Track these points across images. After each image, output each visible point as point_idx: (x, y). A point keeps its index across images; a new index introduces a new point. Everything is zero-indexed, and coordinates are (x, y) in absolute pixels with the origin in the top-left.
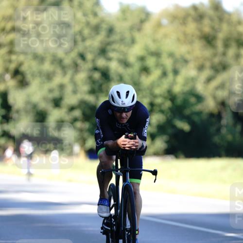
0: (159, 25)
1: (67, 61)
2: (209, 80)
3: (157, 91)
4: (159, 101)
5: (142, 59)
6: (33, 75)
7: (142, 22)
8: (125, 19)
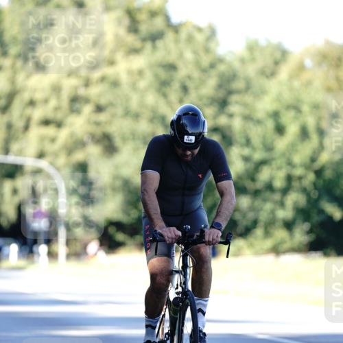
0: (301, 68)
3: (297, 159)
4: (298, 172)
5: (275, 115)
6: (124, 139)
7: (277, 63)
8: (253, 60)
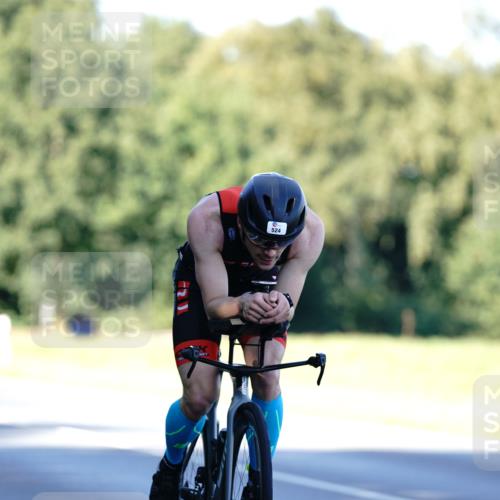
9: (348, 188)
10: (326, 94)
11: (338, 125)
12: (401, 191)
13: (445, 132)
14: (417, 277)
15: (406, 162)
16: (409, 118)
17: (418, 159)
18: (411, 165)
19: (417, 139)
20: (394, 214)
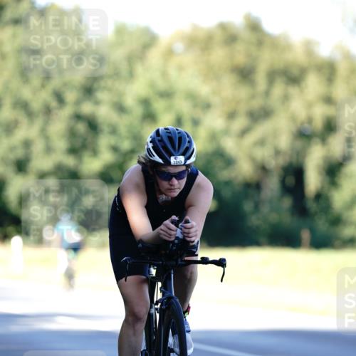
0: (170, 53)
1: (36, 105)
2: (244, 132)
9: (261, 142)
10: (245, 74)
11: (253, 97)
12: (299, 144)
13: (328, 100)
14: (311, 206)
15: (302, 123)
16: (302, 91)
17: (310, 120)
18: (306, 125)
19: (310, 106)
20: (294, 161)
